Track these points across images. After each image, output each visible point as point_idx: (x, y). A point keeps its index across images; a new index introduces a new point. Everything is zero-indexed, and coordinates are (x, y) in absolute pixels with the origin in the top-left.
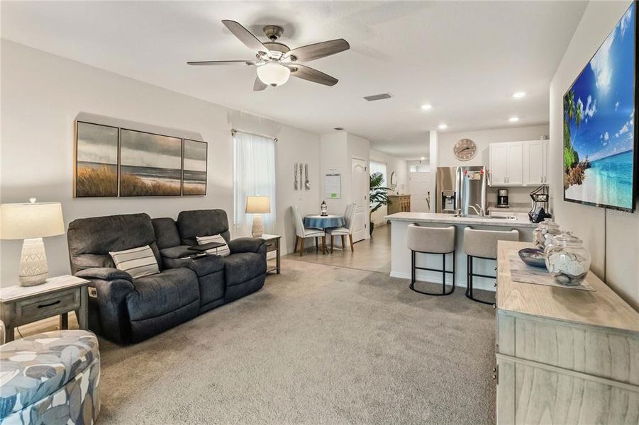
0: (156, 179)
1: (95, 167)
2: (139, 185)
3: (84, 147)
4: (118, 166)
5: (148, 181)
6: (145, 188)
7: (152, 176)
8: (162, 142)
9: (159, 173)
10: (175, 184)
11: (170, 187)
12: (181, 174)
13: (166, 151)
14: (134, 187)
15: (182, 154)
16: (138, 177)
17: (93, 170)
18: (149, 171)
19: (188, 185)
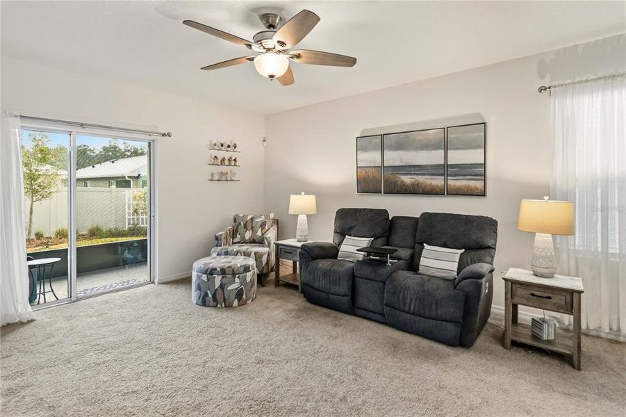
0: (415, 177)
1: (368, 170)
2: (399, 183)
3: (362, 156)
4: (383, 167)
5: (407, 179)
6: (404, 185)
7: (411, 174)
8: (421, 138)
9: (417, 170)
10: (438, 181)
11: (431, 184)
12: (445, 169)
13: (426, 146)
14: (395, 185)
15: (446, 146)
16: (397, 175)
17: (366, 172)
18: (408, 169)
19: (454, 183)
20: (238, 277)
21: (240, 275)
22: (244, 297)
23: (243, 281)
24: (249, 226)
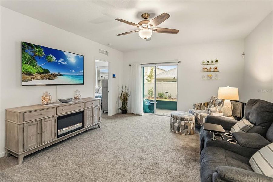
20: (178, 121)
21: (179, 121)
22: (180, 131)
23: (180, 124)
24: (214, 103)
